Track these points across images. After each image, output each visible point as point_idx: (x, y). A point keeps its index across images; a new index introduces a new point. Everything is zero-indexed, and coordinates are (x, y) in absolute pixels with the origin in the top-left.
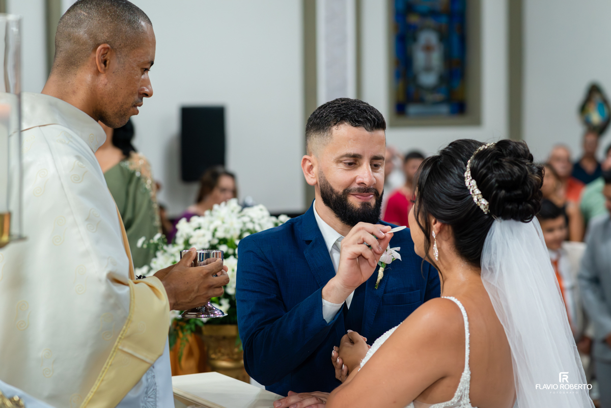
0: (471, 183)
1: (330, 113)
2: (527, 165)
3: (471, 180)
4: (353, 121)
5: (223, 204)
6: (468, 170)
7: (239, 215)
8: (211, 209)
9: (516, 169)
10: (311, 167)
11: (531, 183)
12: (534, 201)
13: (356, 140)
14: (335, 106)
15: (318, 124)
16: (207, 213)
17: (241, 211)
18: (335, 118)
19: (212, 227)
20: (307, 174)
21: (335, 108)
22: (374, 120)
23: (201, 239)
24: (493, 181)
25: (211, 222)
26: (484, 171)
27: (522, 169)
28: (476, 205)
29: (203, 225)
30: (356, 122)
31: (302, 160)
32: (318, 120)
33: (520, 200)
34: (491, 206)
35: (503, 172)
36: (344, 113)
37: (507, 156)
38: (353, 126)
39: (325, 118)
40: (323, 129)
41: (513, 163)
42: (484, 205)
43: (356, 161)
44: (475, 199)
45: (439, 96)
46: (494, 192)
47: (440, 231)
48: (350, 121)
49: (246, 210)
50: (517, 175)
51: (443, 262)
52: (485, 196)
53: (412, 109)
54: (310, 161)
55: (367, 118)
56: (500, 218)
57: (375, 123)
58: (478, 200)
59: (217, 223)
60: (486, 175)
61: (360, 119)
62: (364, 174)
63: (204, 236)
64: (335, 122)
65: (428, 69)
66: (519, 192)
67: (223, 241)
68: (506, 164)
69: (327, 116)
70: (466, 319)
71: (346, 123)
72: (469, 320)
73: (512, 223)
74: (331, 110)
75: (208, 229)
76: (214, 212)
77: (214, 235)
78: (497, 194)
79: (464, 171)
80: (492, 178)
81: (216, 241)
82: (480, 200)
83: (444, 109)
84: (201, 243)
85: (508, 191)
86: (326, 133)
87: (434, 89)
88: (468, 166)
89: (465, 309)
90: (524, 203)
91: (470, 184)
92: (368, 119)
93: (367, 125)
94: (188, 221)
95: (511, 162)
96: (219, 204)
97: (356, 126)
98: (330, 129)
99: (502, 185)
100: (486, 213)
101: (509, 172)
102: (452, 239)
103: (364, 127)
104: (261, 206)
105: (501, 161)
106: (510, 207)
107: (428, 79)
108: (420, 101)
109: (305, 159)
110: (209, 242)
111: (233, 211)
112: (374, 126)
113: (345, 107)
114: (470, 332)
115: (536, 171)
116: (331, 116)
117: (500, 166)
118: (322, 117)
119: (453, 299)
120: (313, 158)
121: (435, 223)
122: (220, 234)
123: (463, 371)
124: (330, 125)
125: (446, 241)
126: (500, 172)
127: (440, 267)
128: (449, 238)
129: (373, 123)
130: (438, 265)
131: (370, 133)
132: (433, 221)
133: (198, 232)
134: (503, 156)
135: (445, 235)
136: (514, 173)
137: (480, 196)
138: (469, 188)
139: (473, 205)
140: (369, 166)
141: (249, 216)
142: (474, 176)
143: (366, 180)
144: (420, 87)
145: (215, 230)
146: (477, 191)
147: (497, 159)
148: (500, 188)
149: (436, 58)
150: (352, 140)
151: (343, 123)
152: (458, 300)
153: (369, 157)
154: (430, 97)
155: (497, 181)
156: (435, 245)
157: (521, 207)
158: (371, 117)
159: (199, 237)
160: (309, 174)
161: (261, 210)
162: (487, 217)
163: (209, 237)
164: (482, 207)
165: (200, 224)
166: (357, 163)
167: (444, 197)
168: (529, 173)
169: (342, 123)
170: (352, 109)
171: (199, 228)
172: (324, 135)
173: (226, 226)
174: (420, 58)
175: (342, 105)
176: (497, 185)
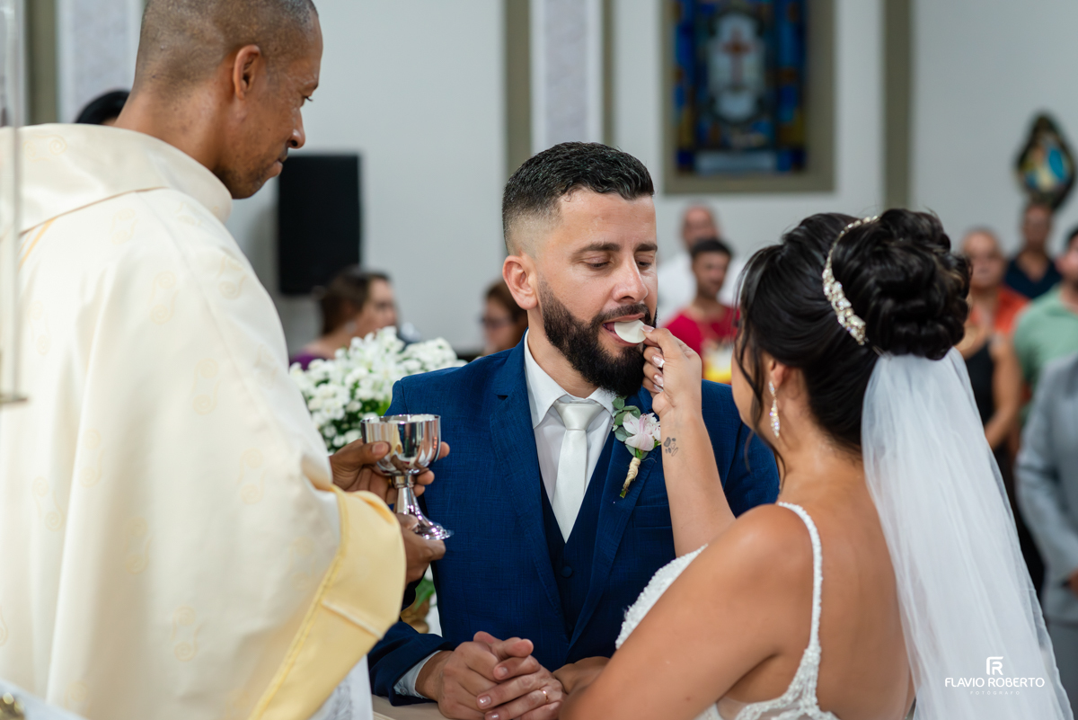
0: (833, 290)
1: (550, 172)
2: (936, 254)
3: (833, 283)
4: (597, 183)
5: (369, 337)
6: (828, 265)
7: (400, 357)
8: (347, 346)
9: (914, 261)
10: (524, 276)
11: (943, 287)
12: (950, 319)
13: (607, 216)
14: (559, 159)
15: (529, 194)
16: (339, 353)
17: (403, 349)
18: (563, 181)
19: (350, 380)
20: (517, 291)
21: (560, 162)
22: (635, 178)
23: (330, 402)
24: (872, 281)
25: (349, 371)
26: (855, 264)
27: (926, 261)
28: (843, 329)
29: (331, 376)
30: (602, 184)
31: (504, 265)
32: (529, 188)
33: (922, 317)
34: (869, 330)
35: (889, 266)
36: (578, 171)
37: (899, 237)
38: (598, 191)
39: (543, 181)
40: (541, 202)
41: (909, 250)
42: (857, 328)
43: (609, 256)
44: (841, 320)
45: (756, 138)
46: (873, 304)
47: (784, 381)
48: (591, 184)
49: (411, 348)
50: (915, 270)
51: (788, 439)
52: (858, 311)
53: (707, 161)
54: (519, 266)
55: (621, 175)
56: (889, 352)
57: (637, 183)
58: (846, 319)
59: (359, 372)
60: (858, 271)
61: (610, 178)
62: (626, 279)
63: (334, 396)
64: (563, 188)
65: (736, 87)
66: (920, 302)
67: (370, 405)
68: (897, 251)
69: (546, 178)
70: (817, 550)
71: (585, 188)
72: (823, 553)
73: (911, 360)
74: (552, 166)
75: (343, 384)
76: (351, 352)
77: (353, 395)
78: (878, 308)
79: (822, 269)
80: (868, 277)
81: (356, 406)
82: (849, 320)
83: (766, 161)
84: (328, 410)
85: (899, 299)
86: (548, 211)
87: (747, 124)
88: (829, 259)
89: (819, 532)
90: (929, 322)
91: (831, 291)
92: (625, 178)
93: (623, 187)
94: (305, 367)
95: (906, 249)
96: (362, 336)
97: (604, 192)
98: (555, 202)
99: (888, 290)
100: (862, 343)
101: (903, 268)
102: (804, 396)
103: (619, 191)
104: (441, 341)
105: (885, 246)
106: (903, 330)
107: (737, 106)
108: (722, 146)
109: (510, 263)
110: (345, 407)
111: (388, 350)
112: (637, 188)
113: (578, 159)
114: (823, 575)
115: (954, 263)
116: (553, 177)
117: (884, 256)
118: (536, 180)
119: (799, 510)
120: (525, 260)
121: (774, 367)
122: (365, 393)
123: (806, 645)
124: (553, 194)
125: (794, 399)
126: (884, 267)
127: (782, 448)
128: (799, 394)
129: (634, 183)
130: (777, 446)
131: (630, 202)
132: (770, 363)
133: (323, 387)
134: (891, 237)
135: (791, 388)
136: (911, 268)
137: (849, 313)
138: (829, 299)
139: (839, 329)
140: (635, 264)
141: (418, 360)
142: (838, 275)
143: (633, 290)
144: (721, 120)
145: (356, 385)
146: (845, 303)
147: (878, 243)
148: (884, 295)
149: (751, 67)
150: (600, 219)
151: (580, 189)
152: (808, 514)
153: (633, 246)
154: (739, 139)
155: (878, 283)
156: (774, 409)
157: (924, 332)
158: (630, 173)
159: (325, 398)
160: (521, 290)
161: (440, 347)
162: (864, 351)
163: (344, 398)
164: (854, 332)
165: (326, 374)
166: (611, 260)
167: (787, 318)
168: (940, 267)
169: (577, 189)
170: (591, 162)
171: (326, 381)
172: (544, 214)
173: (375, 377)
174: (721, 66)
175: (572, 154)
176: (878, 290)
